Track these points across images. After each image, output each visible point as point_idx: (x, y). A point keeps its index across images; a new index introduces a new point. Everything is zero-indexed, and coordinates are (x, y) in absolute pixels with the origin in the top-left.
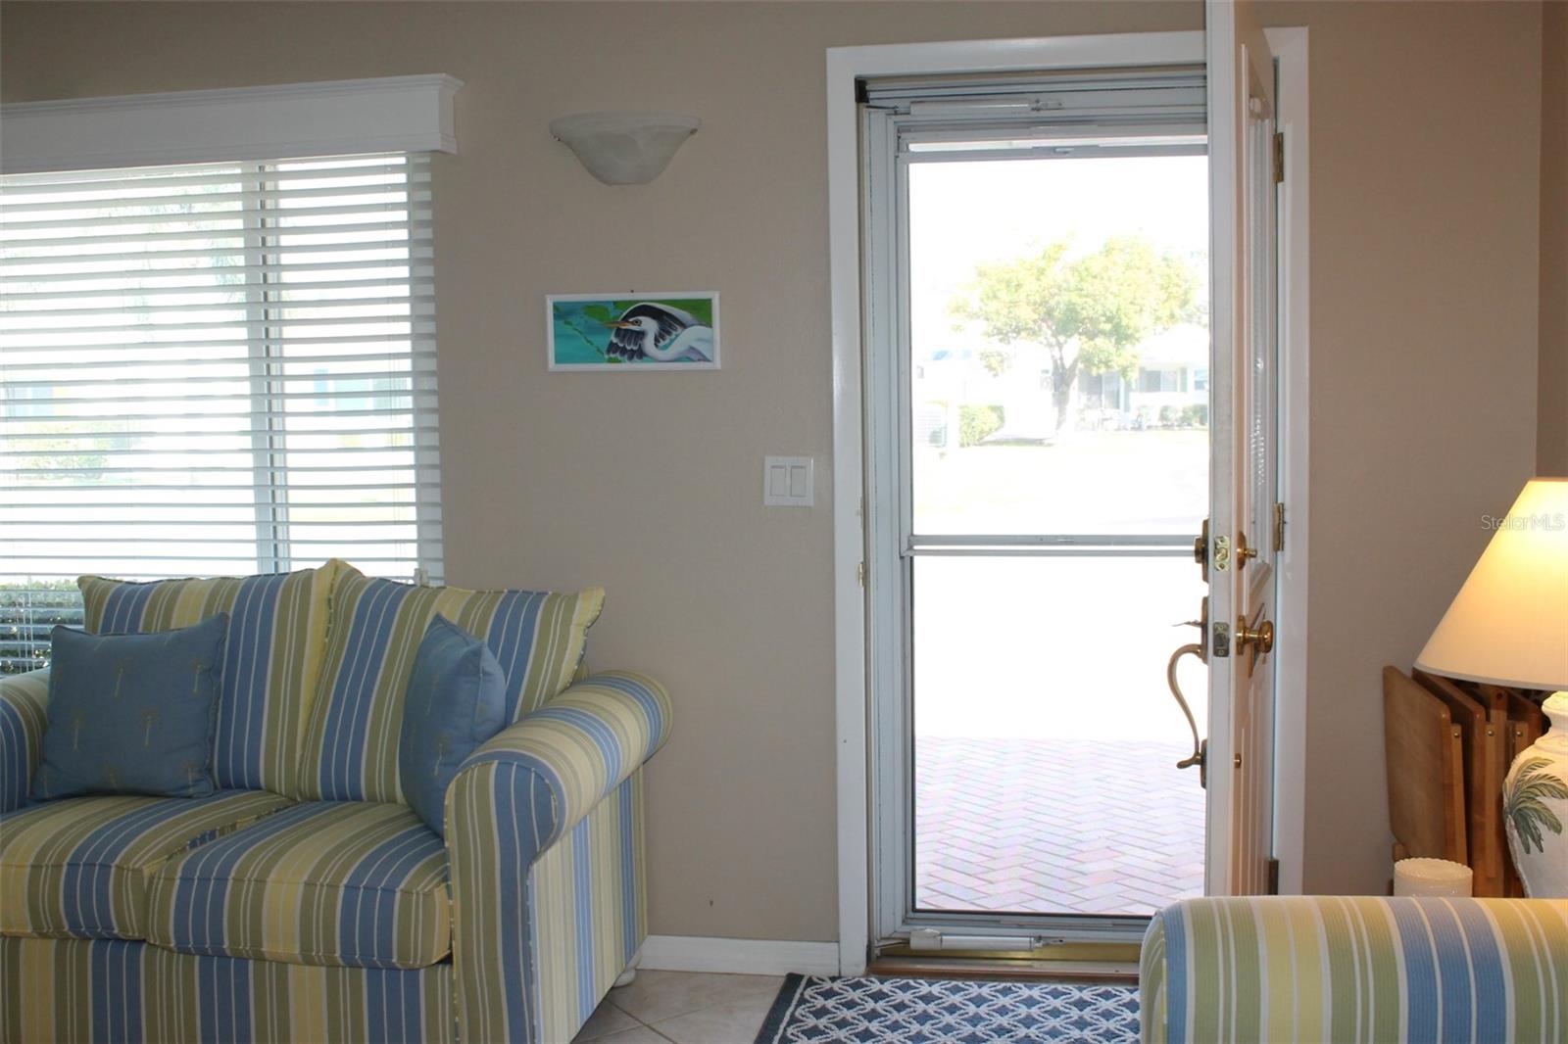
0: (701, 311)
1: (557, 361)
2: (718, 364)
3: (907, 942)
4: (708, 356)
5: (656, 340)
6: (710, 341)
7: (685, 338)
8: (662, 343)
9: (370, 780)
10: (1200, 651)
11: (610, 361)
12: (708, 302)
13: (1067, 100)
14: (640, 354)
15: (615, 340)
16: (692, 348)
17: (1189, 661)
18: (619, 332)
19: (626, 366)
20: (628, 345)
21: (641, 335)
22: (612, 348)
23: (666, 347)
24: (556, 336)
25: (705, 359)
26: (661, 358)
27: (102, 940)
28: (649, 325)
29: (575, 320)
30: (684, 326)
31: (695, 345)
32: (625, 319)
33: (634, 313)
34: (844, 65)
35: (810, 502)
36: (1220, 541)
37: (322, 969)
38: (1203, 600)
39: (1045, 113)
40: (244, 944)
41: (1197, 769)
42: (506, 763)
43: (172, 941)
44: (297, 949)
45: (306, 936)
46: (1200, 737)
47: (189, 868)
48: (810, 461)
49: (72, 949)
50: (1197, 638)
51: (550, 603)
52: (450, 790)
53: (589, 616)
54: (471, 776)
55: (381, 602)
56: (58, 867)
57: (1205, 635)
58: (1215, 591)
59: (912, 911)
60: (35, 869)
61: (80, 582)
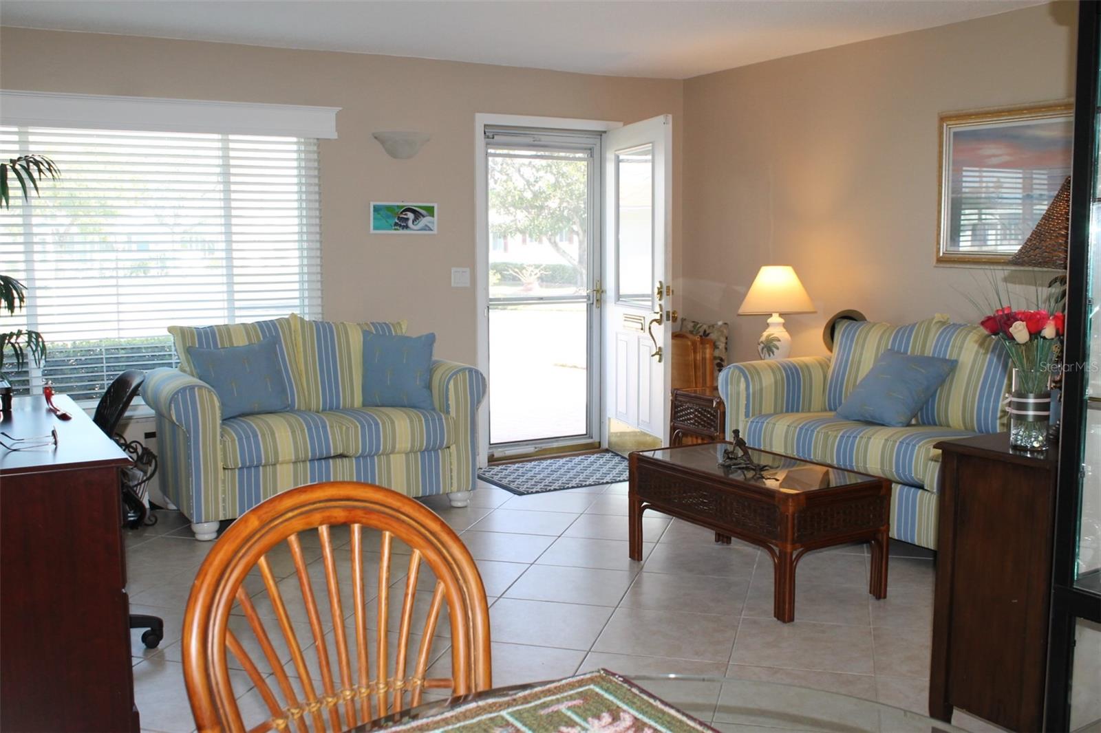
1: (375, 228)
2: (435, 232)
4: (431, 227)
5: (413, 222)
6: (433, 223)
7: (424, 221)
8: (415, 223)
9: (344, 401)
10: (659, 322)
11: (395, 229)
12: (433, 207)
13: (543, 138)
14: (407, 227)
15: (397, 221)
16: (426, 226)
17: (654, 325)
18: (400, 219)
19: (401, 232)
20: (402, 223)
21: (408, 219)
22: (396, 224)
23: (416, 225)
24: (374, 219)
25: (431, 230)
26: (415, 229)
27: (312, 460)
28: (411, 216)
29: (381, 212)
30: (424, 216)
31: (428, 224)
32: (401, 213)
33: (404, 211)
34: (482, 119)
35: (468, 285)
36: (668, 288)
37: (404, 456)
38: (660, 305)
39: (536, 142)
40: (389, 447)
41: (657, 357)
42: (470, 370)
43: (360, 451)
44: (409, 446)
45: (413, 440)
46: (658, 346)
47: (360, 422)
48: (468, 270)
49: (300, 466)
50: (658, 317)
51: (391, 325)
52: (452, 382)
53: (404, 331)
54: (460, 376)
55: (325, 330)
56: (303, 430)
57: (661, 315)
58: (666, 303)
59: (490, 444)
60: (293, 432)
61: (171, 330)
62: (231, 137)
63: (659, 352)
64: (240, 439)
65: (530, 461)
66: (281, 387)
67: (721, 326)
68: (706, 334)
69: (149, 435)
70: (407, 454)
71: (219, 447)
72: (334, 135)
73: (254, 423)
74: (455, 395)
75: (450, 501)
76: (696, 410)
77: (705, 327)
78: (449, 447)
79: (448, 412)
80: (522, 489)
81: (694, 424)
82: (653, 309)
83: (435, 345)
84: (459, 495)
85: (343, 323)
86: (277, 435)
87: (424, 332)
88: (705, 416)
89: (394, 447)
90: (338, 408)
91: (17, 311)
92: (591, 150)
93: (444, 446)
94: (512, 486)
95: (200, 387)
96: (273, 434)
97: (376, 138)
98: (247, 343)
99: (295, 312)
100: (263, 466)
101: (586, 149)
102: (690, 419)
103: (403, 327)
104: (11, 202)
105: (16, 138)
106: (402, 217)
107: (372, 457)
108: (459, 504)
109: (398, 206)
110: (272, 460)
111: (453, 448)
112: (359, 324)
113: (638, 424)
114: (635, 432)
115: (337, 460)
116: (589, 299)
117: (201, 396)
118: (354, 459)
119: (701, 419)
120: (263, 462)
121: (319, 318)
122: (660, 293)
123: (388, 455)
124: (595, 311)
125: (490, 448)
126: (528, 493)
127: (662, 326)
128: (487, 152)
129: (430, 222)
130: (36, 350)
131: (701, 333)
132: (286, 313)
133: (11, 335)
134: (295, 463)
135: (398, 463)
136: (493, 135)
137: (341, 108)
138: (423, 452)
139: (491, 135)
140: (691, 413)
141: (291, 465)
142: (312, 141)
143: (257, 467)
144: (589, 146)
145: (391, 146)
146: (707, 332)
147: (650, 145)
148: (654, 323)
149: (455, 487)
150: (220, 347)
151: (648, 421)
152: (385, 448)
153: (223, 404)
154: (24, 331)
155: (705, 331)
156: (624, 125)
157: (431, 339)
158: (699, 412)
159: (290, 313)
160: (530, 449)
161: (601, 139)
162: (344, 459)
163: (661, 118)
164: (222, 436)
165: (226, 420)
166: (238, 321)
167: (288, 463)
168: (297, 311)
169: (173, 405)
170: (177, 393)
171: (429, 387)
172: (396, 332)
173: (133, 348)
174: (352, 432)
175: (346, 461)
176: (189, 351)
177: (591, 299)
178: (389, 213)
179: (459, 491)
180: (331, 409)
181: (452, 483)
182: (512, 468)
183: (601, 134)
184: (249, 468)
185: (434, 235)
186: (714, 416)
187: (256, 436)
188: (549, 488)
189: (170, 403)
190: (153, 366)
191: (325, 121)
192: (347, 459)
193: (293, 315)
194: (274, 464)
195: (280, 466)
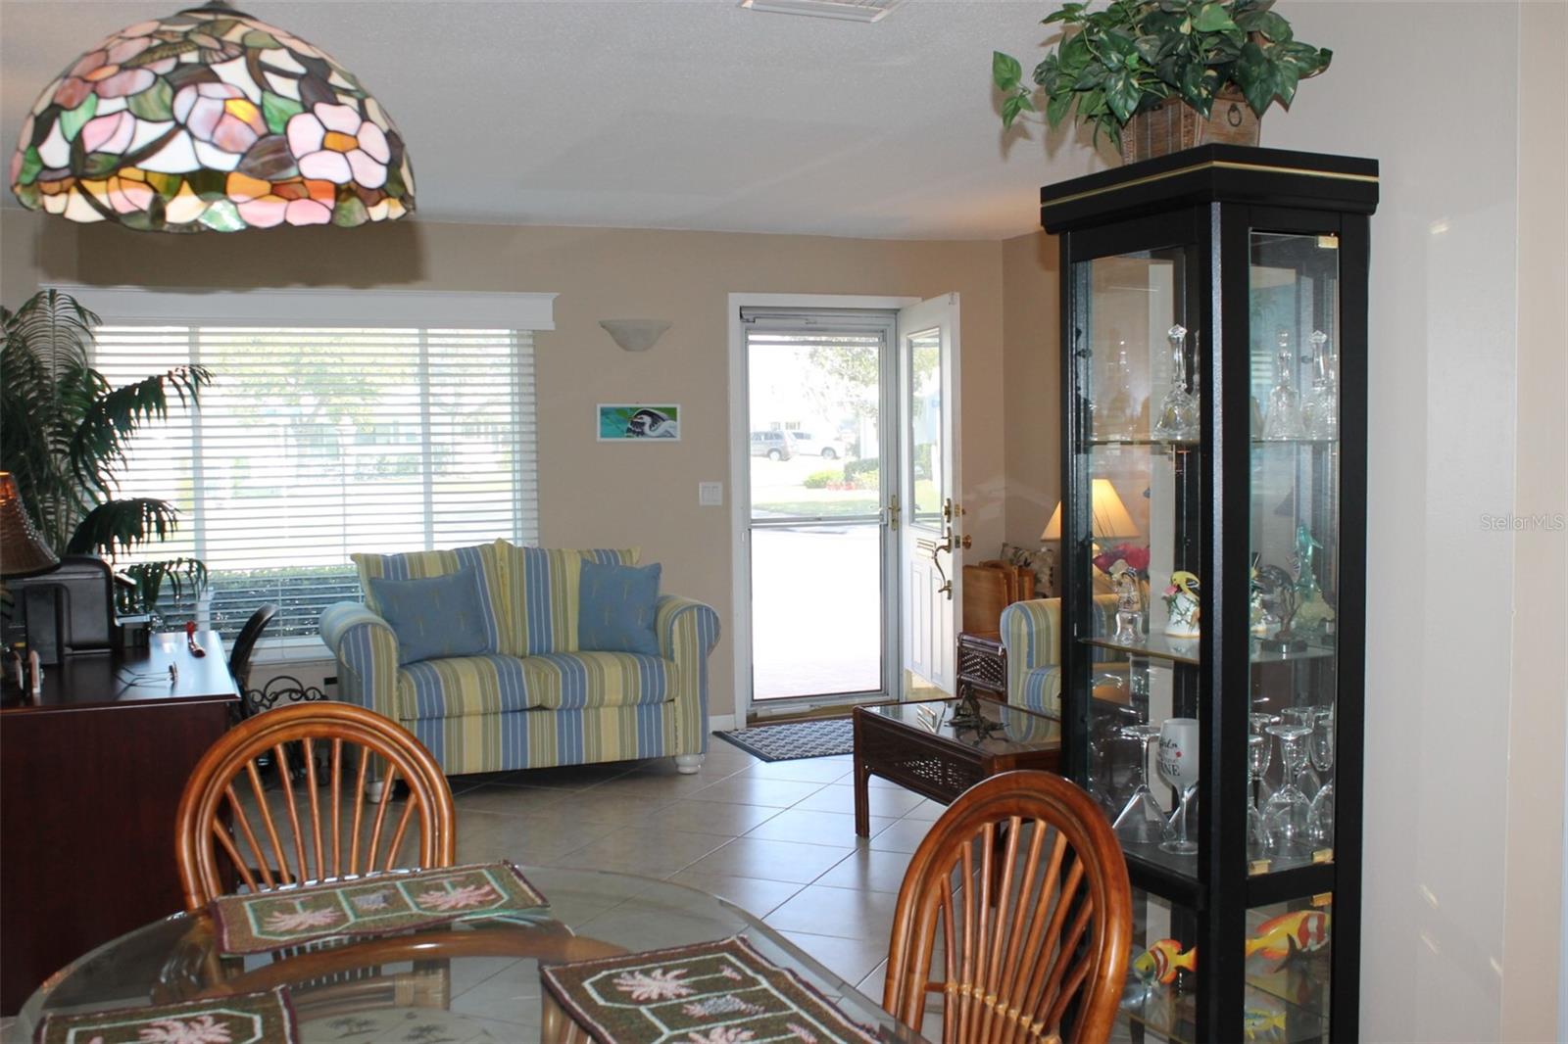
0: (672, 413)
1: (602, 436)
2: (678, 438)
3: (756, 714)
4: (673, 433)
5: (650, 427)
6: (675, 427)
7: (663, 426)
8: (653, 428)
9: (557, 643)
10: (948, 548)
11: (628, 436)
12: (675, 410)
13: (819, 319)
14: (642, 433)
15: (630, 427)
16: (667, 431)
17: (942, 552)
18: (633, 423)
19: (635, 439)
20: (637, 429)
21: (643, 424)
22: (629, 430)
23: (654, 430)
24: (602, 424)
25: (672, 436)
26: (652, 436)
27: (505, 712)
28: (647, 420)
29: (611, 416)
30: (664, 420)
31: (669, 430)
32: (636, 417)
33: (638, 414)
34: (736, 300)
35: (720, 503)
36: (957, 506)
37: (617, 709)
38: (949, 529)
39: (810, 326)
40: (597, 697)
41: (946, 593)
42: (700, 608)
43: (561, 702)
44: (621, 697)
45: (626, 691)
46: (947, 580)
47: (562, 668)
48: (720, 485)
49: (491, 719)
50: (945, 543)
51: (619, 554)
52: (676, 622)
53: (635, 560)
54: (687, 616)
55: (536, 558)
56: (493, 677)
57: (950, 541)
58: (956, 526)
59: (753, 700)
60: (482, 679)
61: (354, 557)
62: (430, 331)
63: (948, 588)
64: (419, 686)
65: (801, 722)
66: (479, 626)
67: (1044, 553)
68: (1027, 564)
69: (329, 681)
70: (621, 707)
71: (395, 694)
72: (550, 326)
73: (437, 667)
74: (681, 636)
75: (677, 766)
76: (983, 660)
77: (1027, 554)
78: (673, 700)
79: (672, 659)
80: (772, 756)
81: (979, 677)
82: (942, 533)
83: (662, 576)
84: (688, 759)
85: (559, 551)
86: (462, 681)
87: (653, 562)
88: (992, 667)
89: (602, 699)
90: (548, 651)
91: (167, 535)
92: (882, 333)
93: (665, 699)
94: (764, 751)
95: (375, 625)
96: (458, 681)
97: (603, 327)
98: (442, 573)
99: (503, 537)
100: (447, 718)
101: (876, 331)
102: (977, 670)
103: (634, 554)
104: (170, 412)
105: (185, 339)
106: (635, 421)
107: (578, 710)
108: (688, 770)
109: (631, 409)
110: (455, 711)
111: (678, 700)
112: (579, 552)
113: (932, 677)
114: (929, 689)
115: (535, 713)
116: (882, 520)
117: (375, 636)
118: (555, 712)
119: (988, 671)
120: (446, 712)
121: (535, 544)
122: (948, 512)
123: (597, 708)
124: (891, 534)
125: (752, 705)
126: (778, 760)
127: (951, 554)
128: (747, 339)
129: (671, 427)
130: (197, 582)
131: (1022, 563)
132: (491, 537)
133: (171, 563)
134: (485, 714)
135: (609, 718)
136: (751, 319)
137: (557, 294)
138: (640, 706)
139: (751, 318)
140: (976, 664)
141: (480, 718)
142: (525, 333)
143: (439, 718)
144: (882, 328)
145: (624, 337)
146: (1029, 561)
147: (937, 329)
148: (942, 551)
149: (680, 750)
150: (409, 577)
151: (939, 673)
152: (590, 701)
153: (402, 645)
154: (184, 559)
155: (1026, 559)
156: (923, 300)
157: (655, 572)
158: (986, 662)
159: (497, 538)
160: (805, 707)
161: (896, 319)
162: (544, 712)
163: (946, 298)
164: (399, 681)
165: (402, 666)
166: (437, 547)
167: (476, 714)
168: (507, 536)
169: (342, 645)
170: (347, 632)
171: (653, 628)
172: (624, 561)
173: (319, 579)
174: (551, 678)
175: (545, 714)
176: (373, 582)
177: (885, 519)
178: (622, 418)
179: (686, 753)
180: (540, 653)
181: (676, 744)
182: (775, 730)
183: (896, 311)
184: (430, 719)
185: (677, 442)
186: (999, 666)
187: (437, 682)
188: (807, 754)
189: (340, 643)
190: (333, 601)
191: (540, 310)
192: (548, 712)
193: (500, 541)
194: (460, 716)
195: (465, 719)
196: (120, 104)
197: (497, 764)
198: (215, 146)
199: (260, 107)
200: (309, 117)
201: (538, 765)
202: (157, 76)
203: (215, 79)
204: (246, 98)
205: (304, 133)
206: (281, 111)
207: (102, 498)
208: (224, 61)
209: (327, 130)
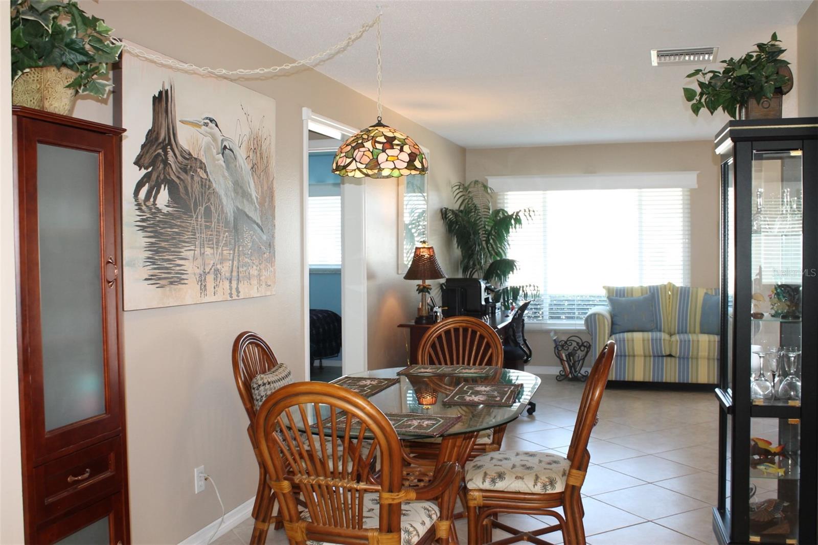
9: (690, 329)
27: (654, 356)
37: (706, 361)
40: (695, 353)
43: (679, 354)
44: (707, 354)
45: (709, 353)
49: (648, 359)
55: (685, 291)
56: (649, 339)
60: (644, 340)
61: (604, 287)
62: (643, 190)
66: (652, 319)
70: (708, 360)
72: (696, 186)
73: (626, 334)
85: (697, 288)
86: (635, 341)
89: (698, 355)
95: (599, 314)
96: (633, 340)
98: (639, 298)
99: (671, 282)
100: (628, 356)
105: (542, 196)
107: (687, 358)
110: (631, 353)
112: (707, 289)
115: (667, 358)
117: (599, 319)
118: (677, 359)
120: (626, 354)
123: (696, 359)
134: (644, 357)
135: (703, 363)
137: (699, 172)
141: (642, 358)
142: (688, 189)
150: (626, 296)
152: (692, 355)
153: (615, 324)
159: (668, 282)
167: (641, 356)
170: (588, 316)
174: (675, 343)
175: (673, 359)
176: (610, 299)
180: (682, 333)
184: (620, 356)
187: (624, 340)
191: (691, 179)
193: (670, 284)
194: (634, 356)
195: (636, 358)
196: (344, 154)
197: (650, 378)
198: (361, 163)
199: (372, 152)
200: (384, 153)
201: (668, 381)
202: (352, 147)
203: (364, 147)
204: (369, 150)
205: (382, 157)
206: (377, 152)
207: (499, 259)
208: (367, 141)
209: (388, 156)
